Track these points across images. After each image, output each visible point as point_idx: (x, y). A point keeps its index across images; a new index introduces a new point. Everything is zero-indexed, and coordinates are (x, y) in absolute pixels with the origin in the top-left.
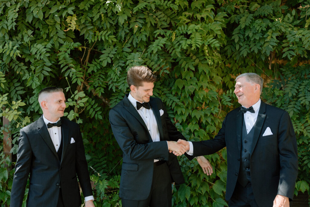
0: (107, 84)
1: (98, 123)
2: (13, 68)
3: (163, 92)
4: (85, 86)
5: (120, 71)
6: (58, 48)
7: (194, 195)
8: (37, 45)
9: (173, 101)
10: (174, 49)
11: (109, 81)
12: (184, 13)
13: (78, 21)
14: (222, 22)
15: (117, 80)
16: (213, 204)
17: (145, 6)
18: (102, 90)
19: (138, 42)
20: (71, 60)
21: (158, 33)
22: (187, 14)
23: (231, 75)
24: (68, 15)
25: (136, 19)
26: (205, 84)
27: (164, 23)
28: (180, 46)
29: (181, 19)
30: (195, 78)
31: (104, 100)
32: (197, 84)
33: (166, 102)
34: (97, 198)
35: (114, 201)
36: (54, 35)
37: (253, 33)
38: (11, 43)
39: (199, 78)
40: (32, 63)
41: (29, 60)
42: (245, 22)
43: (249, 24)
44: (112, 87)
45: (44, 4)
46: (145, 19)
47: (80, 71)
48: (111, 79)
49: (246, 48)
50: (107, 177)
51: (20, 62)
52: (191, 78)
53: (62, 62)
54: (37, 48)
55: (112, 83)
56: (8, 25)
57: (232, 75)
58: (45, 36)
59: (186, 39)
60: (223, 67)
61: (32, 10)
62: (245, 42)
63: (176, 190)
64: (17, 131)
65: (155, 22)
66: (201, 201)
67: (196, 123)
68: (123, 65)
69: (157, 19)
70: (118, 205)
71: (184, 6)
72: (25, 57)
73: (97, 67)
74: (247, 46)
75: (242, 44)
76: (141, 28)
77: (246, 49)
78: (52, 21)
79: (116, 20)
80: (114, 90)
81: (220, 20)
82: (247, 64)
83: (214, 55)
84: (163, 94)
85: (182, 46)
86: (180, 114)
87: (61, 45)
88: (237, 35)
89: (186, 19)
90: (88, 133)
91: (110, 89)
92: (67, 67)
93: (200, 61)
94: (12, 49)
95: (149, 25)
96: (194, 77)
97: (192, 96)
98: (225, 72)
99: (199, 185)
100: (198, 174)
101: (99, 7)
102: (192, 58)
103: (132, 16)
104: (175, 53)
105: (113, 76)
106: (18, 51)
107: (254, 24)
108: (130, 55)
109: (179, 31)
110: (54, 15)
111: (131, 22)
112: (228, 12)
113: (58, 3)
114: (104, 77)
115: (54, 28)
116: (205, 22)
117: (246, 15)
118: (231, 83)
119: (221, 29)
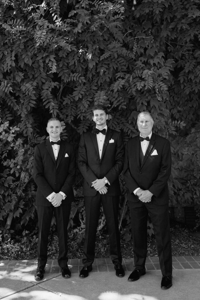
0: (77, 113)
2: (6, 100)
3: (121, 121)
4: (58, 114)
5: (88, 105)
6: (41, 86)
8: (26, 84)
9: (129, 129)
10: (131, 88)
11: (79, 111)
12: (140, 59)
13: (58, 66)
14: (170, 67)
15: (85, 111)
17: (109, 55)
18: (72, 118)
19: (102, 82)
20: (51, 95)
21: (118, 76)
22: (143, 59)
24: (50, 60)
25: (102, 64)
27: (123, 67)
28: (136, 86)
29: (137, 64)
31: (73, 126)
33: (123, 129)
35: (80, 206)
36: (38, 76)
37: (195, 76)
38: (6, 82)
39: (151, 111)
40: (20, 97)
41: (19, 95)
42: (189, 67)
43: (192, 70)
44: (80, 116)
46: (109, 64)
48: (80, 110)
49: (189, 87)
51: (12, 96)
53: (44, 97)
54: (26, 86)
55: (81, 113)
56: (4, 68)
57: (180, 107)
58: (31, 77)
59: (141, 81)
61: (23, 57)
62: (189, 82)
64: (6, 148)
65: (117, 66)
68: (91, 100)
69: (118, 64)
70: (83, 210)
71: (140, 53)
72: (15, 92)
73: (70, 100)
74: (190, 86)
75: (186, 85)
76: (106, 71)
78: (37, 65)
79: (87, 65)
80: (82, 119)
81: (169, 66)
82: (192, 99)
84: (121, 122)
87: (43, 83)
88: (182, 77)
89: (141, 64)
91: (79, 118)
92: (47, 101)
93: (152, 97)
94: (7, 86)
95: (112, 69)
96: (147, 110)
101: (74, 55)
102: (145, 96)
103: (99, 62)
104: (131, 92)
105: (82, 108)
106: (11, 88)
107: (196, 69)
108: (97, 92)
109: (136, 74)
110: (39, 60)
111: (98, 67)
112: (176, 59)
113: (42, 51)
114: (75, 108)
115: (39, 70)
116: (157, 66)
117: (190, 61)
118: (178, 114)
119: (169, 73)
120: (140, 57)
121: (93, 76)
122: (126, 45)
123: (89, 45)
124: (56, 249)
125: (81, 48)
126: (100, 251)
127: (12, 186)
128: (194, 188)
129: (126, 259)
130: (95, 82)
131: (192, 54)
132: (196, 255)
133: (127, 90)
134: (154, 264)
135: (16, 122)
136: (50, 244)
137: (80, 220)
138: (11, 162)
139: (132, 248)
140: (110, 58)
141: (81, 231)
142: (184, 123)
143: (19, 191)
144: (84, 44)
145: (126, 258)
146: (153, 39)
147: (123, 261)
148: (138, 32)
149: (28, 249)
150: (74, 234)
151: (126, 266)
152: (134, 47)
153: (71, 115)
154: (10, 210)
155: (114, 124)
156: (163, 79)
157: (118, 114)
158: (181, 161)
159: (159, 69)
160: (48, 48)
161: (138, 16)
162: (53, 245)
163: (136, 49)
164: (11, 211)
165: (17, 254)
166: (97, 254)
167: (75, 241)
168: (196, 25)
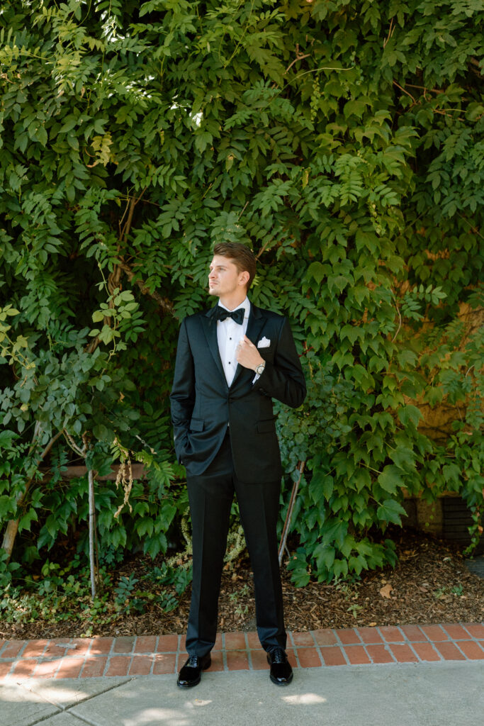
0: (170, 270)
1: (149, 349)
4: (125, 274)
5: (197, 247)
6: (74, 200)
7: (342, 493)
8: (34, 195)
9: (303, 308)
10: (305, 203)
11: (174, 265)
12: (328, 127)
13: (114, 147)
14: (406, 147)
15: (190, 263)
16: (378, 510)
17: (248, 118)
18: (158, 283)
19: (232, 189)
20: (100, 224)
21: (274, 172)
22: (336, 128)
23: (427, 252)
24: (95, 134)
25: (230, 142)
26: (369, 273)
27: (286, 149)
28: (318, 198)
29: (321, 141)
30: (349, 261)
31: (162, 303)
32: (351, 273)
33: (288, 308)
34: (150, 496)
36: (67, 174)
37: (469, 170)
39: (357, 260)
40: (23, 230)
41: (19, 224)
42: (454, 147)
43: (463, 152)
44: (178, 278)
45: (49, 114)
46: (248, 141)
47: (115, 244)
48: (178, 261)
49: (454, 199)
50: (169, 456)
52: (340, 260)
53: (82, 229)
54: (35, 200)
55: (179, 269)
57: (430, 252)
58: (49, 177)
59: (330, 182)
60: (410, 237)
61: (25, 125)
62: (453, 187)
63: (305, 483)
65: (269, 148)
66: (355, 504)
67: (348, 351)
68: (204, 234)
69: (272, 141)
71: (329, 113)
72: (10, 219)
73: (152, 237)
74: (457, 196)
75: (445, 192)
76: (240, 161)
77: (455, 202)
78: (63, 146)
79: (190, 144)
80: (183, 284)
81: (403, 144)
82: (462, 229)
83: (390, 213)
84: (282, 292)
85: (321, 199)
86: (317, 334)
87: (80, 194)
88: (436, 173)
89: (331, 141)
90: (130, 368)
91: (175, 281)
92: (91, 239)
93: (359, 226)
95: (255, 155)
96: (347, 258)
97: (342, 298)
98: (414, 245)
99: (350, 474)
100: (350, 452)
101: (156, 118)
102: (342, 222)
103: (223, 136)
104: (307, 212)
105: (181, 255)
107: (473, 152)
108: (218, 215)
109: (317, 166)
110: (67, 134)
111: (219, 148)
112: (420, 126)
113: (76, 110)
114: (165, 257)
115: (68, 160)
116: (372, 146)
117: (457, 132)
118: (427, 269)
119: (404, 161)
120: (328, 123)
121: (208, 172)
122: (291, 93)
123: (195, 91)
124: (122, 610)
125: (175, 100)
126: (233, 614)
127: (11, 455)
128: (466, 453)
129: (297, 634)
130: (213, 189)
131: (462, 113)
132: (472, 620)
133: (297, 209)
134: (367, 647)
135: (16, 295)
136: (108, 597)
137: (184, 534)
138: (4, 396)
139: (312, 605)
140: (252, 126)
141: (187, 561)
142: (441, 291)
143: (29, 467)
144: (182, 88)
145: (298, 631)
146: (362, 75)
147: (290, 641)
148: (324, 57)
149: (54, 611)
150: (169, 569)
151: (296, 654)
152: (313, 98)
153: (154, 274)
154: (8, 513)
155: (266, 295)
156: (388, 178)
157: (275, 270)
158: (434, 385)
159: (376, 154)
160: (92, 102)
161: (322, 17)
162: (116, 599)
163: (317, 101)
164: (11, 516)
165: (24, 624)
166: (225, 620)
167: (173, 589)
168: (472, 35)
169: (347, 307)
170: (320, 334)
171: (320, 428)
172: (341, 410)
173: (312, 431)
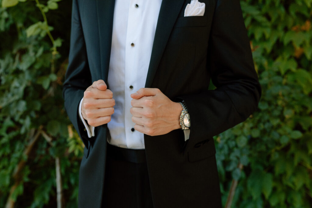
7: (280, 189)
63: (244, 177)
66: (292, 199)
86: (260, 40)
99: (290, 172)
169: (292, 12)
170: (264, 39)
171: (264, 132)
172: (288, 114)
173: (256, 134)
